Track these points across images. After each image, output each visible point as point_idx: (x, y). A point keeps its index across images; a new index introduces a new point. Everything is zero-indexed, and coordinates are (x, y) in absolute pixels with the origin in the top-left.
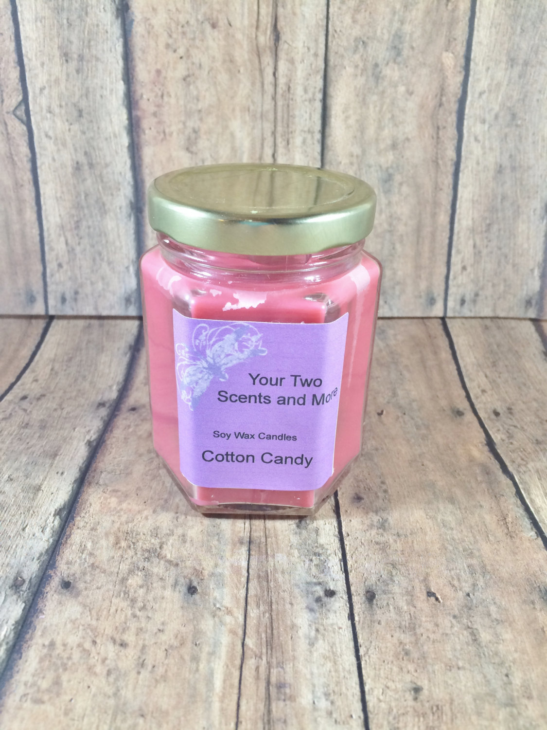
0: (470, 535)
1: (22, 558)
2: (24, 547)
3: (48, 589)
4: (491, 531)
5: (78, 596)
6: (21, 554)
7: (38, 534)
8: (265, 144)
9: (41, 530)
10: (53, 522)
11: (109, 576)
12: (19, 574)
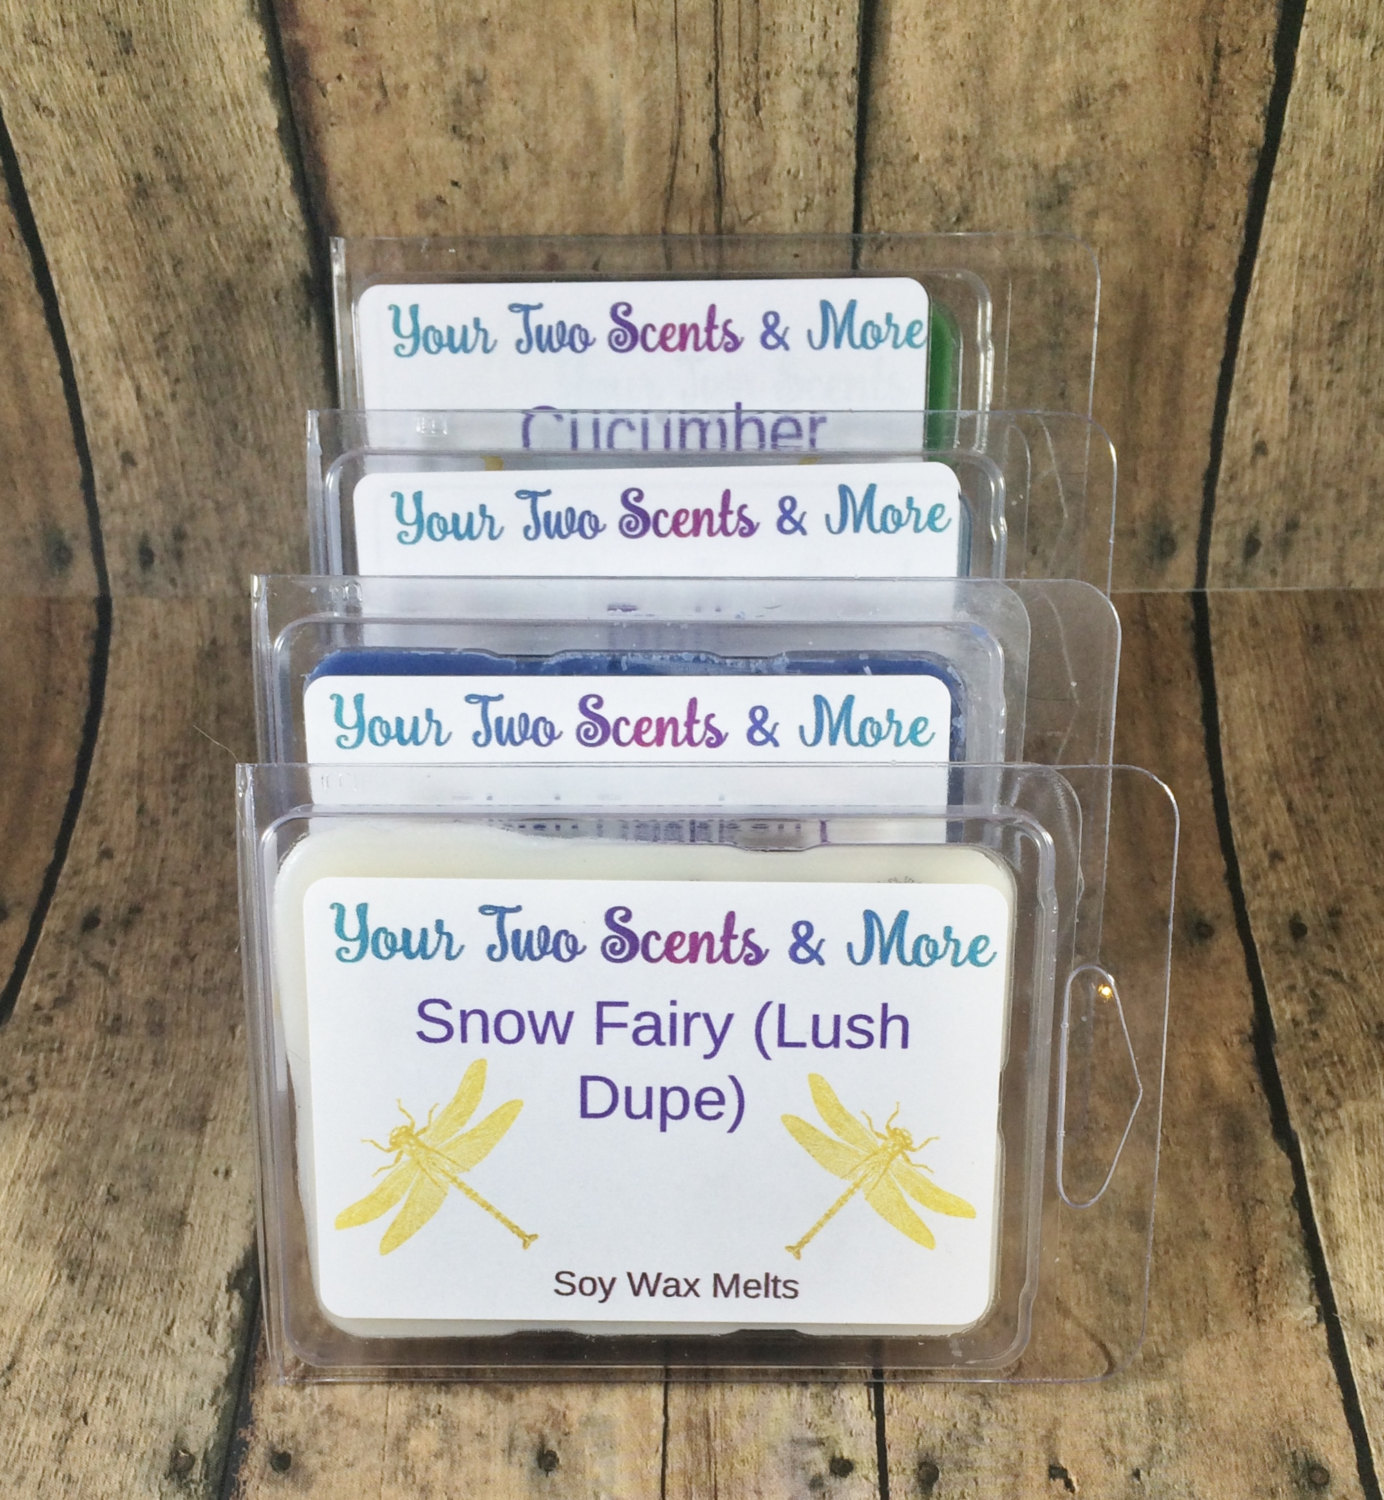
0: (1167, 1316)
1: (179, 1405)
2: (179, 1376)
3: (246, 1474)
4: (1215, 1304)
5: (310, 1487)
6: (176, 1388)
7: (203, 1341)
8: (688, 112)
9: (205, 1331)
10: (229, 1307)
11: (369, 1434)
12: (179, 1443)
